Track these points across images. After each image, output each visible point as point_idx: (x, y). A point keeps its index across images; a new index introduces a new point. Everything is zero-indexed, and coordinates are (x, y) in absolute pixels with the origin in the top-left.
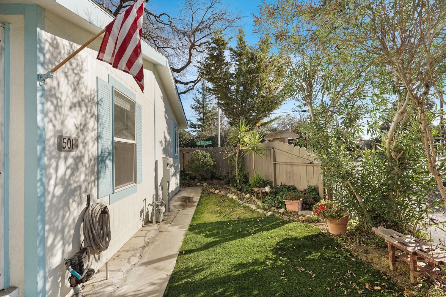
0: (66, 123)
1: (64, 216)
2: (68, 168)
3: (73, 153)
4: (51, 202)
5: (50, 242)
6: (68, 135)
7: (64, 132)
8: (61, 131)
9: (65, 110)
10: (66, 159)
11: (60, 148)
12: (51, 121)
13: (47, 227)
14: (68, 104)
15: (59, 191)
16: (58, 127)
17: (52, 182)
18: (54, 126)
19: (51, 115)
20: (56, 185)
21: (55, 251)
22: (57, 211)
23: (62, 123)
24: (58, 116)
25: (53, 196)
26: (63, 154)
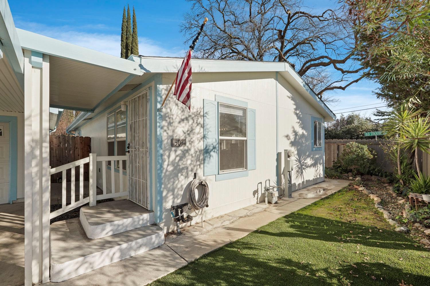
0: (176, 131)
1: (174, 183)
2: (177, 156)
3: (181, 148)
4: (165, 173)
5: (164, 194)
6: (177, 138)
7: (175, 135)
8: (172, 136)
9: (176, 124)
10: (176, 151)
11: (172, 145)
12: (165, 131)
13: (163, 186)
14: (178, 120)
15: (170, 168)
16: (170, 133)
17: (166, 163)
18: (167, 133)
19: (165, 128)
20: (168, 165)
21: (167, 200)
22: (169, 179)
23: (173, 131)
24: (170, 128)
25: (167, 171)
26: (173, 149)
